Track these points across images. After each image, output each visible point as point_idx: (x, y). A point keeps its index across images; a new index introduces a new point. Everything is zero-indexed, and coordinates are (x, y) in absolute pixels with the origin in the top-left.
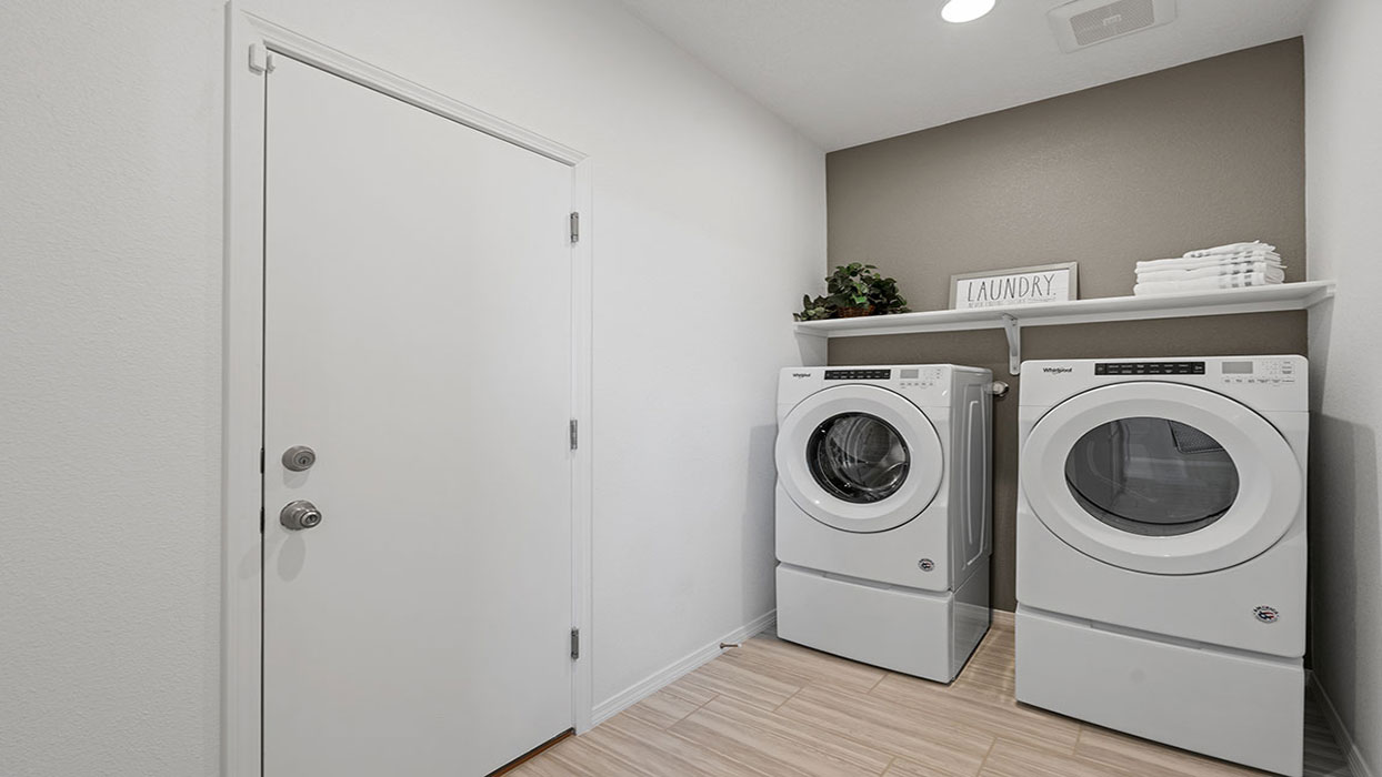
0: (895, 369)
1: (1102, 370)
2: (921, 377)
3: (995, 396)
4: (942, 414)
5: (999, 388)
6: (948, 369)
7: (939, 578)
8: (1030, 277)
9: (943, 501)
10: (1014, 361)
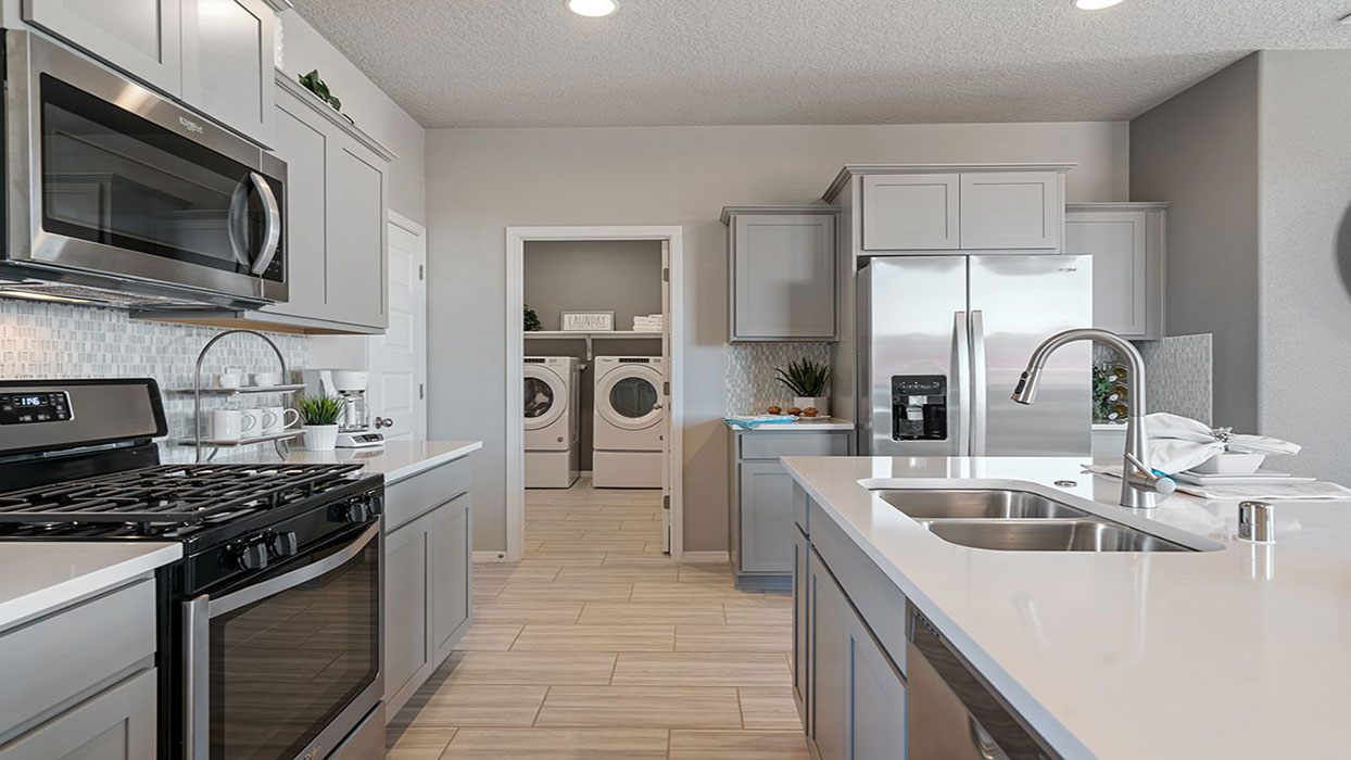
0: (547, 358)
1: (621, 360)
2: (558, 362)
3: (581, 371)
4: (567, 378)
5: (583, 367)
6: (568, 358)
7: (565, 445)
8: (596, 316)
9: (567, 413)
10: (589, 354)
